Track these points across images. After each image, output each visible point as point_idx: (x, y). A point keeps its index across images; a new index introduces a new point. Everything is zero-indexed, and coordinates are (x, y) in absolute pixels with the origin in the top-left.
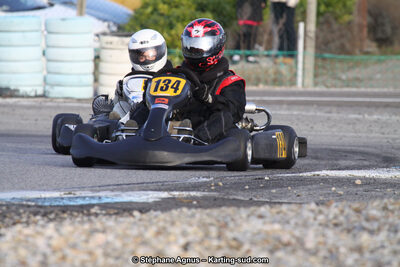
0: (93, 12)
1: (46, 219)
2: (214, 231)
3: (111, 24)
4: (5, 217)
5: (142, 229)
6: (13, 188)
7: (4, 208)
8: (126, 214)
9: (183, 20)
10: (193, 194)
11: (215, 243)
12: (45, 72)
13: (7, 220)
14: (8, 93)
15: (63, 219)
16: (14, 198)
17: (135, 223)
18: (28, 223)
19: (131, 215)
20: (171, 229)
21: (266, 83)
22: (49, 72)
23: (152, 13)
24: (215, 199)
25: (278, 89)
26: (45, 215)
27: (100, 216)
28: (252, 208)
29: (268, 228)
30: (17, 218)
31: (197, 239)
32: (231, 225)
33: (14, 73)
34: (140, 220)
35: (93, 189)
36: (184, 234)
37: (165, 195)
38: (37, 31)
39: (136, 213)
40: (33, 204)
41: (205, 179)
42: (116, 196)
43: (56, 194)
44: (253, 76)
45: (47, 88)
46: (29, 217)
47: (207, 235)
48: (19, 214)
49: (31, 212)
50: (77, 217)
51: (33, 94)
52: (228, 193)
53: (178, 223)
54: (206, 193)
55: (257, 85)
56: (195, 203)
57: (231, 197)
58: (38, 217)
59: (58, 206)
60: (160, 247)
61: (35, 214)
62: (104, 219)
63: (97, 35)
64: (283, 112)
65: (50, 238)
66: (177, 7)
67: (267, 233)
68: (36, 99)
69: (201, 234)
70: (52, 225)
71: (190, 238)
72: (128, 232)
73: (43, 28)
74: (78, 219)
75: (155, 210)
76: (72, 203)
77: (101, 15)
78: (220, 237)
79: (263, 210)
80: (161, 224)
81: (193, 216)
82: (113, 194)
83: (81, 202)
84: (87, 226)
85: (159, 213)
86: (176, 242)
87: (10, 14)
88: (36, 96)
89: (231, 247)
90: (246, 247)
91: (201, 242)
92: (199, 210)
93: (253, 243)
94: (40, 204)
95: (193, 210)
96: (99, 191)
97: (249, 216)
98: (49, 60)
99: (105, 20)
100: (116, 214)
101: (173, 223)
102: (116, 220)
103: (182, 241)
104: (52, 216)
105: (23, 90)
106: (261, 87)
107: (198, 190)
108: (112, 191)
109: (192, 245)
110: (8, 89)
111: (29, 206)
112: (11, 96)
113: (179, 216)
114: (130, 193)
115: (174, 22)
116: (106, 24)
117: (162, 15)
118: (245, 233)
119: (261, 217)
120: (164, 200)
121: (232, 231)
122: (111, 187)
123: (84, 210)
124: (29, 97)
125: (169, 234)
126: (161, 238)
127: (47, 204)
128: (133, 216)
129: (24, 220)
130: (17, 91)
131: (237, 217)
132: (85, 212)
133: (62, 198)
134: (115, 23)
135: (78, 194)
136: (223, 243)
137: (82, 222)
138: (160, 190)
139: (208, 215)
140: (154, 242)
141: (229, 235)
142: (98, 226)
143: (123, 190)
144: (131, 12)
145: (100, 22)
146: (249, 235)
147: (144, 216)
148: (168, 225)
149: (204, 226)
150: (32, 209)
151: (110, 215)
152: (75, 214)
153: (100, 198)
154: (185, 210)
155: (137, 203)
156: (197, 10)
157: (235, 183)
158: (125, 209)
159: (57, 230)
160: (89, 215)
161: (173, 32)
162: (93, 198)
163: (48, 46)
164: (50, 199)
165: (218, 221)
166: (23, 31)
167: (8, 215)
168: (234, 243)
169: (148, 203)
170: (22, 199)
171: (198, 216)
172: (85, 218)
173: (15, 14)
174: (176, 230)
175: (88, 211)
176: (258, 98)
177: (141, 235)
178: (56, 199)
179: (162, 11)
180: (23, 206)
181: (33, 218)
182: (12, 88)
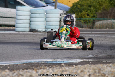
0: (59, 8)
1: (49, 67)
2: (97, 71)
3: (64, 11)
4: (37, 67)
5: (77, 70)
6: (39, 58)
7: (37, 64)
8: (71, 66)
9: (85, 10)
10: (90, 60)
11: (98, 74)
12: (45, 25)
13: (38, 67)
14: (35, 31)
15: (54, 67)
16: (39, 61)
17: (74, 69)
18: (44, 69)
19: (73, 66)
20: (85, 70)
21: (109, 28)
22: (47, 25)
23: (76, 8)
24: (96, 62)
25: (112, 29)
26: (48, 66)
27: (64, 67)
28: (107, 65)
29: (112, 70)
30: (41, 67)
31: (93, 73)
32: (102, 69)
33: (37, 25)
34: (76, 68)
35: (61, 59)
36: (89, 72)
37: (82, 60)
38: (43, 13)
39: (74, 66)
40: (45, 63)
41: (93, 56)
42: (68, 61)
43: (51, 60)
44: (105, 26)
45: (46, 29)
46: (44, 67)
47: (95, 72)
48: (41, 66)
49: (44, 65)
50: (57, 67)
51: (42, 31)
52: (99, 60)
53: (87, 69)
54: (93, 60)
55: (106, 28)
56: (90, 63)
57: (101, 61)
58: (47, 67)
59: (52, 64)
60: (82, 75)
61: (46, 66)
62: (65, 67)
63: (60, 14)
64: (114, 36)
65: (51, 73)
66: (83, 6)
67: (112, 71)
68: (43, 33)
69: (93, 72)
70: (51, 69)
71: (91, 73)
72: (73, 71)
73: (45, 12)
74: (58, 67)
75: (80, 65)
76: (56, 63)
77: (61, 8)
78: (99, 72)
79: (110, 65)
80: (82, 69)
81: (91, 66)
82: (67, 60)
83: (58, 62)
84: (61, 69)
85: (81, 66)
86: (87, 74)
87: (35, 8)
88: (43, 32)
89: (102, 76)
90: (107, 75)
91: (94, 74)
92: (92, 65)
93: (108, 74)
94: (47, 63)
95: (91, 65)
96: (63, 59)
97: (107, 67)
98: (47, 22)
99: (62, 10)
100: (69, 66)
101: (85, 69)
102: (69, 68)
103: (88, 74)
104: (51, 66)
105: (39, 30)
106: (107, 29)
107: (91, 59)
108: (67, 59)
109: (91, 75)
110: (35, 30)
111: (44, 64)
112: (36, 32)
113: (87, 67)
114: (72, 60)
115: (82, 10)
116: (63, 11)
117: (79, 8)
118: (106, 72)
119: (110, 67)
120: (82, 62)
121: (102, 71)
122: (66, 58)
123: (59, 65)
124: (41, 32)
125: (84, 72)
126: (82, 73)
127: (49, 63)
128: (74, 67)
129: (43, 67)
130: (38, 30)
131: (103, 67)
132: (60, 65)
133: (53, 61)
134: (65, 11)
135: (57, 60)
136: (100, 75)
137: (59, 68)
138: (80, 59)
139: (95, 66)
140: (80, 74)
141: (102, 72)
142: (64, 69)
143: (69, 59)
144: (70, 8)
145: (61, 10)
146: (107, 72)
147: (77, 67)
148: (84, 69)
149: (94, 69)
150: (45, 65)
151: (67, 66)
152: (57, 66)
153: (63, 61)
154: (88, 65)
155: (74, 63)
156: (89, 7)
157: (101, 57)
158: (71, 65)
159: (53, 71)
160: (61, 66)
161: (82, 13)
162: (61, 61)
163: (46, 18)
164: (49, 62)
165: (98, 68)
166: (39, 13)
167: (38, 66)
168: (103, 75)
169: (77, 63)
170: (41, 62)
171: (92, 67)
172: (60, 67)
173: (37, 8)
174: (86, 71)
175: (61, 65)
176: (106, 32)
177: (76, 72)
178: (51, 62)
179: (79, 7)
180: (42, 63)
181: (45, 67)
182: (36, 29)
